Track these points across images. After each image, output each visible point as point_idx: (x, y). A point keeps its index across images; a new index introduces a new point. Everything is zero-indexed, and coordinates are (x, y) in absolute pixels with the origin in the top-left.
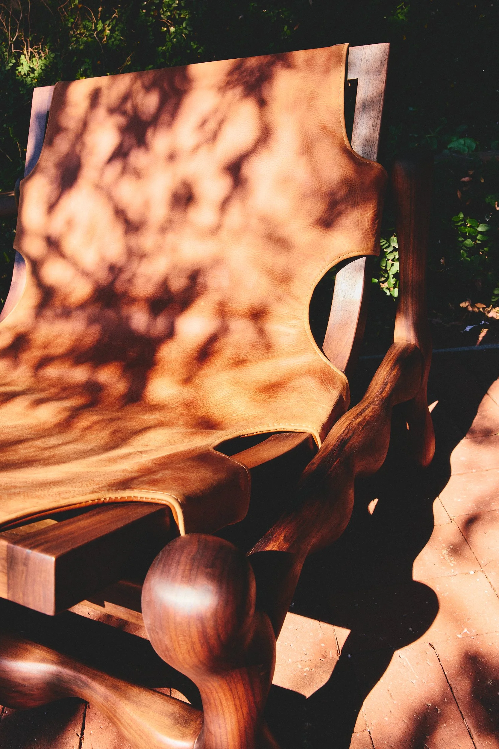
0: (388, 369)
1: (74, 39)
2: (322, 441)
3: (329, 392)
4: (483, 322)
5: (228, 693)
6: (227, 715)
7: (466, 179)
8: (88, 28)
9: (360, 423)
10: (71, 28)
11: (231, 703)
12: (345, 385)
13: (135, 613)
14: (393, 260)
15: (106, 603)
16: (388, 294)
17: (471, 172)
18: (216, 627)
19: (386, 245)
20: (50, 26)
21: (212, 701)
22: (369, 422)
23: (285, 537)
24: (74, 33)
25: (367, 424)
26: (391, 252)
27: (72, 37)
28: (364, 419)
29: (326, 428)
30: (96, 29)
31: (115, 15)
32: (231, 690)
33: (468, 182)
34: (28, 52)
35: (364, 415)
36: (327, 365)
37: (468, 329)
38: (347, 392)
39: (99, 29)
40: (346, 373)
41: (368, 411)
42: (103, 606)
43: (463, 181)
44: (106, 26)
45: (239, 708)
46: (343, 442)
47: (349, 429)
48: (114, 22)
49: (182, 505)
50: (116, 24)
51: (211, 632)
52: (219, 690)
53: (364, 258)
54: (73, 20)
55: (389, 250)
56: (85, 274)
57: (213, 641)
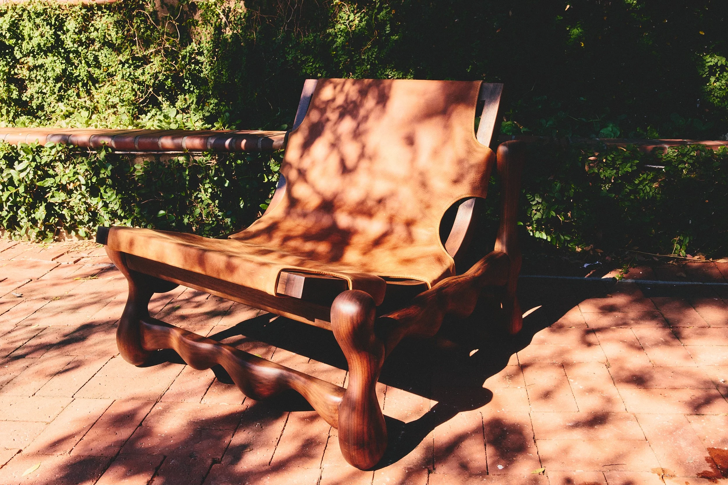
0: (483, 262)
1: (331, 24)
2: (432, 286)
3: (442, 266)
4: (597, 262)
5: (360, 363)
6: (358, 376)
7: (592, 158)
8: (343, 17)
9: (454, 282)
10: (330, 17)
11: (360, 369)
12: (452, 265)
13: (327, 323)
14: (536, 210)
15: (316, 319)
16: (532, 234)
17: (597, 154)
18: (357, 316)
19: (532, 199)
20: (315, 14)
21: (353, 368)
22: (459, 283)
23: (398, 315)
24: (332, 20)
25: (458, 284)
26: (535, 205)
27: (330, 23)
28: (457, 281)
29: (434, 282)
30: (348, 19)
31: (364, 10)
32: (361, 362)
33: (594, 160)
34: (296, 31)
35: (458, 279)
36: (444, 252)
37: (585, 266)
38: (453, 268)
39: (350, 20)
40: (454, 258)
41: (461, 278)
42: (314, 321)
43: (590, 160)
44: (356, 17)
45: (364, 372)
46: (441, 288)
47: (447, 283)
48: (362, 15)
49: (352, 281)
50: (364, 17)
51: (355, 318)
52: (356, 360)
53: (475, 199)
54: (333, 12)
55: (534, 203)
56: (318, 193)
57: (355, 322)
